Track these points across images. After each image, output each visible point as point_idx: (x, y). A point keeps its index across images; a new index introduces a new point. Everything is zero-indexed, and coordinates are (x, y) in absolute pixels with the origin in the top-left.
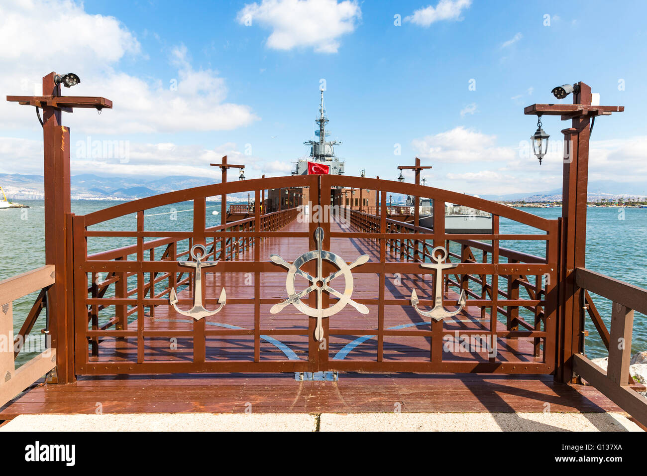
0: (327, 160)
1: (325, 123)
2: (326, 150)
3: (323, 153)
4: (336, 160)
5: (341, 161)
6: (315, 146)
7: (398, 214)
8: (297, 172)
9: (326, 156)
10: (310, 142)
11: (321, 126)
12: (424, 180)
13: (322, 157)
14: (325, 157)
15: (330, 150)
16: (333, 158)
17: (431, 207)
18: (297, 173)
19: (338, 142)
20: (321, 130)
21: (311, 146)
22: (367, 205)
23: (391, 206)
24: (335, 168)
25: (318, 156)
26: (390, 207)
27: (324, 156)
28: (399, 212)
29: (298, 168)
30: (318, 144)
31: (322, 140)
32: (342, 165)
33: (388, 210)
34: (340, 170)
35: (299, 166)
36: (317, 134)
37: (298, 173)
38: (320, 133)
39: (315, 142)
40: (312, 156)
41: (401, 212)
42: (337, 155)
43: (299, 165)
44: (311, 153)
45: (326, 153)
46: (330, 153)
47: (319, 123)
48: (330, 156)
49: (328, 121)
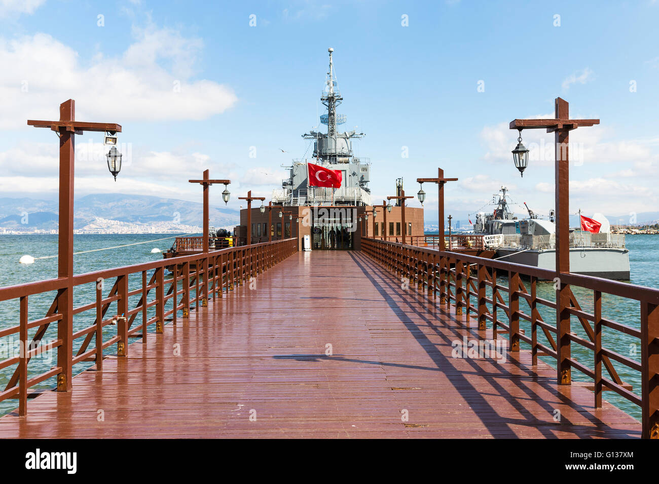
0: (341, 162)
1: (337, 103)
2: (338, 145)
3: (333, 151)
4: (356, 161)
5: (363, 163)
6: (321, 140)
7: (463, 248)
8: (292, 182)
9: (340, 156)
10: (313, 133)
11: (330, 108)
12: (504, 190)
13: (333, 158)
14: (337, 158)
15: (345, 145)
16: (350, 159)
17: (519, 235)
18: (292, 184)
19: (358, 133)
20: (330, 114)
21: (315, 141)
22: (410, 234)
23: (451, 235)
24: (354, 174)
25: (326, 156)
26: (449, 236)
27: (335, 156)
28: (465, 244)
29: (293, 176)
30: (325, 136)
31: (332, 131)
32: (365, 169)
33: (446, 242)
34: (362, 178)
35: (295, 173)
36: (323, 120)
37: (294, 183)
38: (329, 119)
39: (320, 134)
40: (316, 156)
41: (467, 244)
42: (355, 154)
43: (294, 170)
44: (315, 152)
45: (339, 151)
46: (345, 151)
47: (327, 103)
48: (345, 156)
49: (342, 99)
